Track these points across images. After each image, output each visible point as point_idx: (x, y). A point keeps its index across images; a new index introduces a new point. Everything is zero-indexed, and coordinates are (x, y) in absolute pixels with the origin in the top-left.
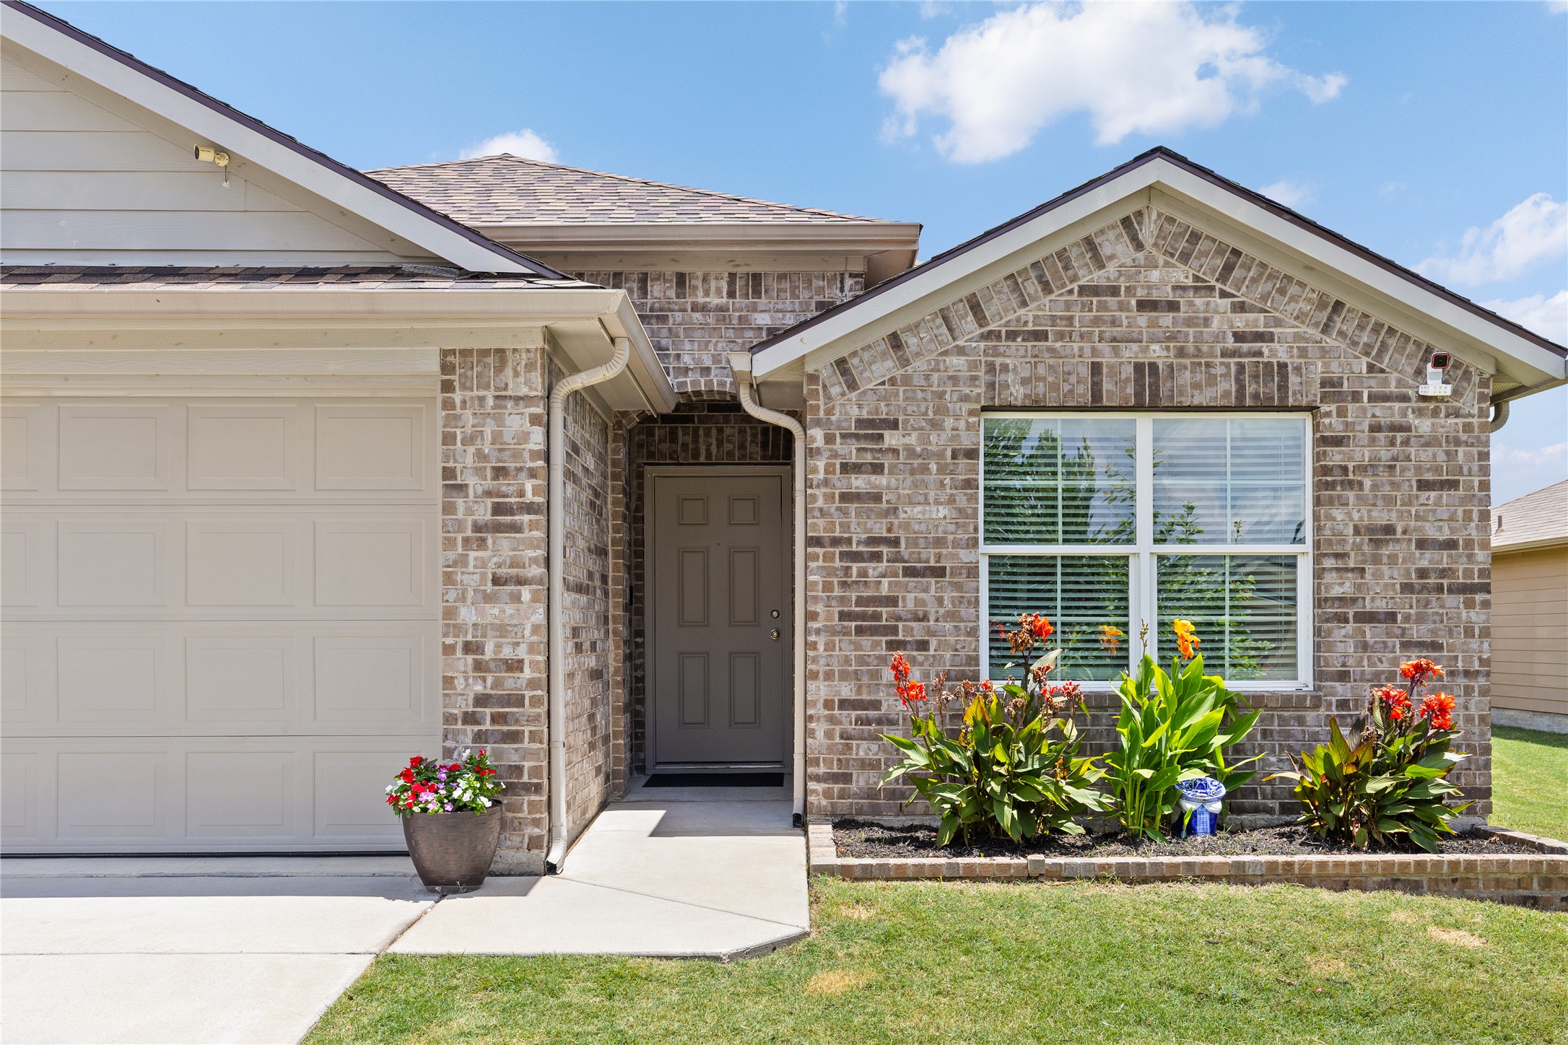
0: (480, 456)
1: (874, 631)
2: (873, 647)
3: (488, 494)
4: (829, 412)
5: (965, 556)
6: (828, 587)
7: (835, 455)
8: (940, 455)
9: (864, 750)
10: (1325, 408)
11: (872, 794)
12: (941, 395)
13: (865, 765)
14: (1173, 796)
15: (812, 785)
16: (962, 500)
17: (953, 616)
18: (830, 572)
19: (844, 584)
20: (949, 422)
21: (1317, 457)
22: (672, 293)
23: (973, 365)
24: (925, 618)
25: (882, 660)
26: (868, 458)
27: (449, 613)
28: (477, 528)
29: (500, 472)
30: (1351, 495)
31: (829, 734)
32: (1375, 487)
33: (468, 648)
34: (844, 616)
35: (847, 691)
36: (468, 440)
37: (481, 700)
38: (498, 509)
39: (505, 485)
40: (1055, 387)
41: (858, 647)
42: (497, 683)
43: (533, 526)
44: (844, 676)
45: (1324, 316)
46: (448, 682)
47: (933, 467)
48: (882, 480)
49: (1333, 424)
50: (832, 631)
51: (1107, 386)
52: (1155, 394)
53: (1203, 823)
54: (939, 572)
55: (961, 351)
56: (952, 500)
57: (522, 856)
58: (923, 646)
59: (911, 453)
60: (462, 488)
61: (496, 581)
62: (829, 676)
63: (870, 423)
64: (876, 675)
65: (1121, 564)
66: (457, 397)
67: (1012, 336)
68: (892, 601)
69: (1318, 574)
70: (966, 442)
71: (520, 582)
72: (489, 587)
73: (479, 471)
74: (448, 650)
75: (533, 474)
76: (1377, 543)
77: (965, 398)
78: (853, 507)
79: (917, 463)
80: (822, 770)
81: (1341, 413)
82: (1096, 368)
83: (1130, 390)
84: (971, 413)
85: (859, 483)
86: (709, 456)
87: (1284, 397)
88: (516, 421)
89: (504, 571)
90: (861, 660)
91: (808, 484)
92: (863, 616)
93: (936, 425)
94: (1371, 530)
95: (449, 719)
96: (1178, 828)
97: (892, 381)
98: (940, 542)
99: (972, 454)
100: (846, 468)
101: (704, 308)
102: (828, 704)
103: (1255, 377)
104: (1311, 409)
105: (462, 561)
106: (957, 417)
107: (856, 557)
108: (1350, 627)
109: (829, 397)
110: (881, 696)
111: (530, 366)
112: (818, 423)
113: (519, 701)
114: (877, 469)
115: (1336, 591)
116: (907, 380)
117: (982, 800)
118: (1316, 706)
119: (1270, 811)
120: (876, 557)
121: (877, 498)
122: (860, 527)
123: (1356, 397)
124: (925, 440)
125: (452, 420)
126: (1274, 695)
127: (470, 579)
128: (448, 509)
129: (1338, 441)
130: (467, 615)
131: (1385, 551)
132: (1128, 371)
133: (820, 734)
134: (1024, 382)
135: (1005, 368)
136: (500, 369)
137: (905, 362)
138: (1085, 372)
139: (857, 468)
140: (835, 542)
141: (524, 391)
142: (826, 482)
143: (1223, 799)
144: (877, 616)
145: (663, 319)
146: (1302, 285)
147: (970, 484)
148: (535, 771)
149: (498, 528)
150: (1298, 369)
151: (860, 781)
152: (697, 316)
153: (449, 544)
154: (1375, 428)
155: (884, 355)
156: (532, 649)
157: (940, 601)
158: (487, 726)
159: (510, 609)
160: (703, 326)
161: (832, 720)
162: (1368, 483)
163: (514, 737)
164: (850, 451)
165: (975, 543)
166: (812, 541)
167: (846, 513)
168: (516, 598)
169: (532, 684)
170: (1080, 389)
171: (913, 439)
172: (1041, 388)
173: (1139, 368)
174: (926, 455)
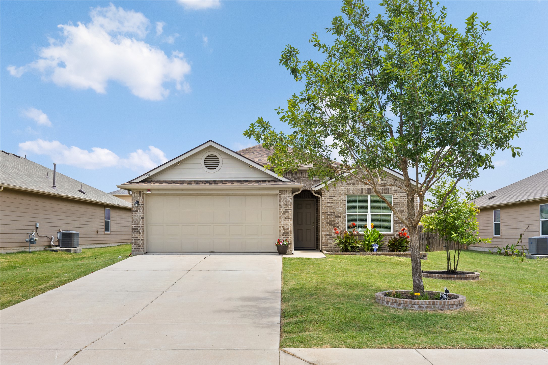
0: (284, 203)
1: (331, 225)
2: (331, 227)
3: (285, 208)
4: (325, 195)
5: (344, 215)
6: (325, 219)
7: (326, 201)
8: (341, 201)
9: (330, 241)
10: (394, 194)
11: (331, 247)
12: (341, 192)
13: (330, 243)
14: (371, 246)
15: (323, 246)
16: (343, 207)
17: (342, 223)
18: (325, 217)
19: (327, 219)
20: (342, 196)
21: (394, 201)
22: (300, 175)
23: (345, 188)
24: (338, 223)
25: (332, 229)
26: (331, 201)
27: (280, 222)
28: (284, 212)
29: (286, 205)
30: (398, 206)
31: (325, 239)
32: (401, 205)
33: (282, 227)
34: (327, 223)
35: (328, 233)
36: (282, 201)
37: (284, 233)
38: (286, 210)
39: (287, 207)
40: (356, 191)
41: (329, 227)
42: (286, 231)
43: (290, 212)
44: (327, 231)
45: (394, 181)
46: (280, 231)
47: (340, 202)
48: (332, 204)
49: (396, 196)
50: (326, 225)
51: (364, 191)
52: (370, 192)
53: (375, 250)
54: (340, 217)
55: (343, 186)
56: (342, 207)
57: (289, 252)
58: (338, 227)
59: (336, 200)
60: (282, 207)
61: (286, 218)
62: (325, 231)
63: (331, 196)
64: (332, 231)
65: (366, 215)
66: (281, 196)
67: (350, 184)
68: (334, 221)
69: (394, 217)
70: (344, 199)
71: (289, 218)
72: (285, 219)
73: (284, 205)
74: (280, 227)
75: (290, 205)
76: (402, 213)
77: (344, 193)
78: (328, 208)
79: (337, 202)
80: (324, 244)
81: (397, 195)
82: (362, 189)
83: (367, 192)
84: (345, 195)
85: (329, 205)
86: (303, 197)
87: (388, 192)
88: (288, 199)
89: (287, 217)
90: (330, 229)
91: (322, 205)
92: (330, 223)
93: (340, 197)
94: (401, 211)
95: (280, 235)
96: (371, 250)
97: (334, 191)
98: (340, 213)
99: (345, 201)
100: (327, 203)
101: (305, 177)
102: (325, 235)
103: (384, 190)
104: (393, 194)
105: (282, 216)
106: (343, 195)
107: (329, 215)
108: (398, 224)
109: (325, 193)
110: (332, 234)
111: (290, 192)
112: (324, 196)
113: (289, 233)
114: (332, 203)
115: (396, 219)
116: (336, 190)
117: (346, 246)
118: (393, 236)
119: (387, 250)
120: (332, 215)
121: (332, 207)
122: (329, 211)
123: (399, 192)
124: (338, 199)
125: (281, 199)
126: (387, 234)
127: (283, 218)
128: (280, 210)
129: (396, 199)
130: (282, 222)
131: (403, 214)
132: (367, 189)
133: (324, 239)
134: (352, 190)
135: (349, 189)
136: (286, 193)
137: (335, 188)
138: (361, 189)
139: (329, 203)
140: (326, 213)
141: (289, 195)
142: (325, 205)
143: (378, 247)
144: (332, 223)
145: (299, 179)
146: (391, 177)
147: (345, 205)
148: (290, 242)
149: (286, 212)
150: (390, 188)
151: (330, 246)
152: (304, 178)
153: (280, 214)
154: (401, 197)
155: (333, 187)
156: (290, 227)
157: (340, 221)
158: (285, 236)
159: (287, 222)
160: (305, 180)
161: (326, 237)
162: (400, 204)
163: (288, 238)
164: (328, 200)
165: (345, 213)
166: (322, 213)
167: (327, 209)
168: (288, 221)
169: (290, 231)
170: (360, 192)
171: (337, 198)
172: (354, 191)
173: (368, 188)
174: (338, 201)
